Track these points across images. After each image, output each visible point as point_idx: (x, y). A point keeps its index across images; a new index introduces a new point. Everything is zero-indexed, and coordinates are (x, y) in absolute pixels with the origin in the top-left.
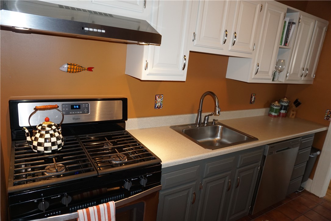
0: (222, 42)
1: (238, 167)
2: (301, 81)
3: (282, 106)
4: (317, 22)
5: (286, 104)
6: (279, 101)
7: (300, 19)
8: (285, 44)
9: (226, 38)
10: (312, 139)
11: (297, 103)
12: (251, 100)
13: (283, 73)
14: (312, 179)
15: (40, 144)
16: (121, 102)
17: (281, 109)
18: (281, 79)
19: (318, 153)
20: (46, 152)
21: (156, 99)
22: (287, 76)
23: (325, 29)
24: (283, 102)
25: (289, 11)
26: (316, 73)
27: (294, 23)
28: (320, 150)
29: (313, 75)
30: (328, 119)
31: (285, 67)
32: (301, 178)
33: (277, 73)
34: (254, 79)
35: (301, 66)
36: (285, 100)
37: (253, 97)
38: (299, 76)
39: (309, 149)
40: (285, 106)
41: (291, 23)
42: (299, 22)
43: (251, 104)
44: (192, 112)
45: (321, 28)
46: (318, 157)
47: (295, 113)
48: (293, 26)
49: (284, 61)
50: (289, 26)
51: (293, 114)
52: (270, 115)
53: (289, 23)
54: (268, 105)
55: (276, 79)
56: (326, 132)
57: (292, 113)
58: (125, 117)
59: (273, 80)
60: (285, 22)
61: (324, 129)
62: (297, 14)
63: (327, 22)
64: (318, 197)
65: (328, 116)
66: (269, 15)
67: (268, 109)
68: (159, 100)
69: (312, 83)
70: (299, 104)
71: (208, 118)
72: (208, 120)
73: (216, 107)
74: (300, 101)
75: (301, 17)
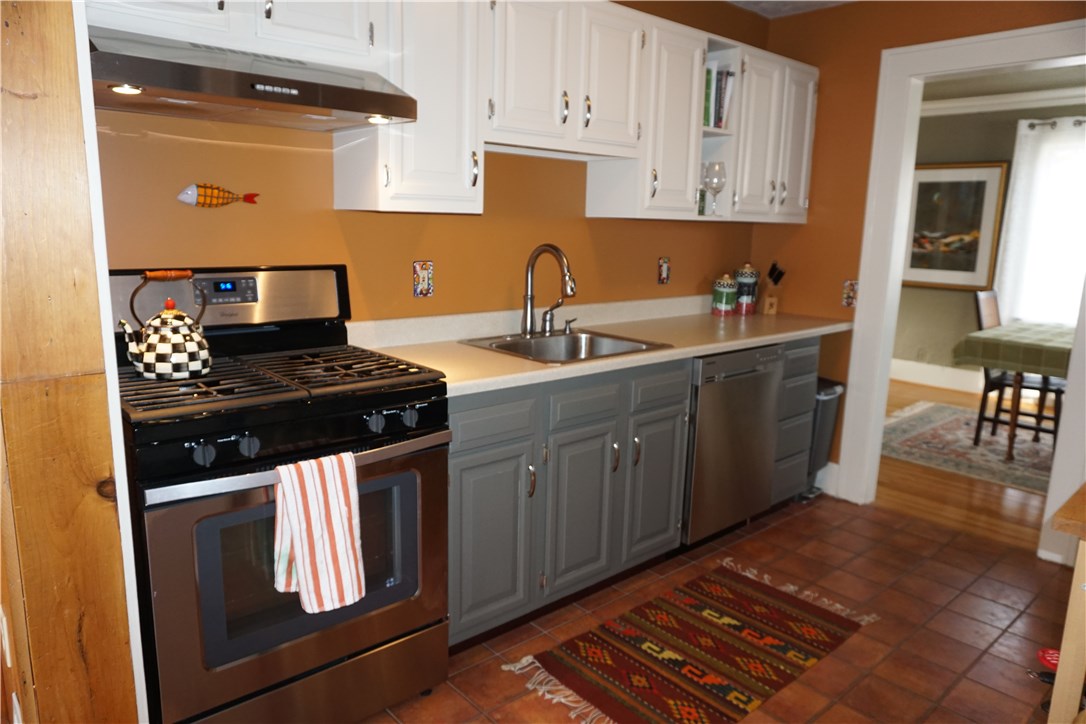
0: (558, 120)
1: (632, 410)
2: (774, 215)
3: (741, 286)
4: (788, 71)
5: (751, 280)
6: (734, 275)
7: (743, 64)
8: (718, 121)
9: (566, 112)
10: (815, 350)
11: (776, 274)
12: (660, 275)
13: (726, 195)
14: (837, 461)
15: (161, 358)
16: (333, 274)
17: (740, 293)
18: (721, 210)
19: (839, 389)
20: (177, 375)
21: (415, 272)
22: (734, 203)
23: (811, 87)
24: (742, 275)
25: (712, 46)
26: (812, 196)
27: (729, 74)
28: (844, 385)
29: (803, 202)
30: (849, 304)
31: (728, 180)
32: (805, 457)
33: (709, 196)
34: (650, 208)
35: (768, 178)
36: (748, 269)
37: (665, 268)
38: (766, 201)
39: (812, 378)
40: (745, 285)
41: (724, 75)
42: (743, 71)
43: (661, 285)
44: (511, 307)
45: (801, 86)
46: (841, 399)
47: (774, 300)
48: (731, 80)
49: (721, 164)
50: (719, 81)
51: (771, 305)
52: (715, 312)
53: (720, 73)
54: (708, 287)
55: (708, 211)
56: (848, 334)
57: (768, 301)
58: (345, 312)
59: (701, 212)
60: (709, 72)
61: (841, 327)
62: (737, 53)
63: (815, 71)
64: (856, 505)
65: (849, 297)
66: (665, 55)
67: (710, 298)
68: (422, 274)
69: (802, 220)
70: (782, 274)
71: (552, 316)
72: (551, 320)
73: (564, 276)
74: (781, 266)
75: (747, 59)
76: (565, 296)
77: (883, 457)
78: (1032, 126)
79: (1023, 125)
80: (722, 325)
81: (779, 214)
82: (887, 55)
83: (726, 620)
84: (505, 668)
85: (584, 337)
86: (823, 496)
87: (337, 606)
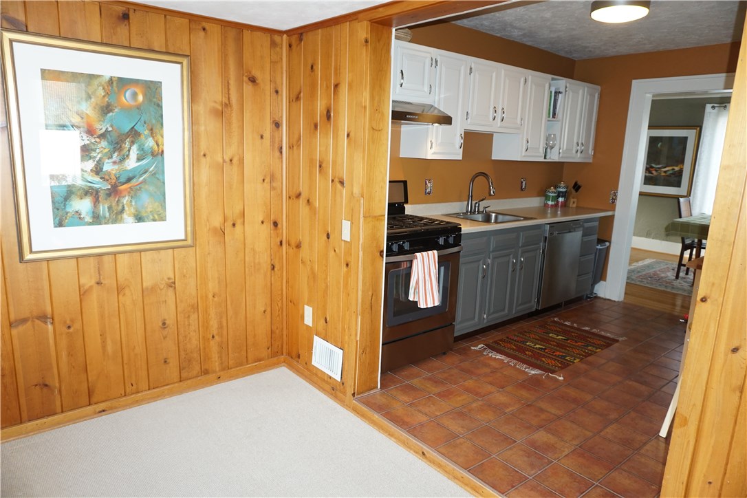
0: (491, 119)
1: (520, 245)
2: (578, 158)
3: (559, 192)
4: (586, 89)
5: (564, 190)
6: (556, 187)
7: (566, 88)
8: (554, 117)
9: (495, 114)
10: (596, 224)
11: (577, 187)
12: (522, 187)
13: (556, 150)
14: (605, 281)
16: (402, 184)
17: (558, 196)
18: (554, 157)
19: (607, 244)
21: (426, 184)
22: (560, 153)
23: (597, 95)
24: (560, 187)
25: (553, 79)
26: (595, 149)
27: (560, 93)
28: (610, 242)
29: (591, 152)
30: (613, 202)
31: (557, 143)
32: (590, 275)
33: (548, 150)
34: (524, 156)
35: (575, 141)
36: (562, 184)
37: (524, 183)
38: (574, 152)
39: (595, 237)
40: (562, 192)
41: (557, 93)
42: (566, 91)
43: (522, 191)
44: (460, 201)
45: (592, 96)
46: (608, 248)
47: (575, 200)
48: (560, 95)
49: (554, 135)
50: (555, 96)
51: (574, 202)
52: (546, 205)
53: (556, 93)
54: (543, 193)
55: (548, 157)
56: (612, 217)
57: (572, 200)
58: (406, 202)
59: (545, 158)
60: (551, 92)
61: (610, 213)
62: (562, 83)
63: (599, 88)
64: (615, 301)
65: (613, 199)
66: (534, 87)
67: (543, 198)
68: (429, 185)
69: (591, 161)
70: (579, 187)
71: (479, 205)
72: (478, 207)
73: (490, 187)
74: (579, 183)
75: (568, 86)
76: (490, 195)
77: (627, 283)
78: (713, 107)
79: (708, 107)
80: (549, 211)
81: (579, 158)
82: (634, 82)
83: (560, 337)
84: (472, 348)
85: (494, 215)
86: (597, 297)
87: (432, 306)
